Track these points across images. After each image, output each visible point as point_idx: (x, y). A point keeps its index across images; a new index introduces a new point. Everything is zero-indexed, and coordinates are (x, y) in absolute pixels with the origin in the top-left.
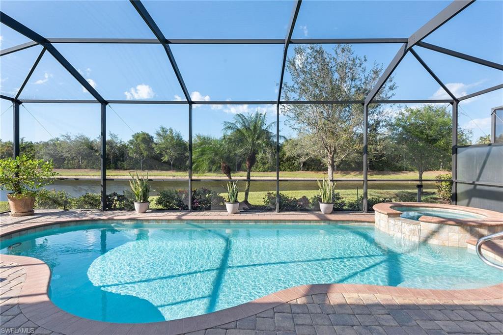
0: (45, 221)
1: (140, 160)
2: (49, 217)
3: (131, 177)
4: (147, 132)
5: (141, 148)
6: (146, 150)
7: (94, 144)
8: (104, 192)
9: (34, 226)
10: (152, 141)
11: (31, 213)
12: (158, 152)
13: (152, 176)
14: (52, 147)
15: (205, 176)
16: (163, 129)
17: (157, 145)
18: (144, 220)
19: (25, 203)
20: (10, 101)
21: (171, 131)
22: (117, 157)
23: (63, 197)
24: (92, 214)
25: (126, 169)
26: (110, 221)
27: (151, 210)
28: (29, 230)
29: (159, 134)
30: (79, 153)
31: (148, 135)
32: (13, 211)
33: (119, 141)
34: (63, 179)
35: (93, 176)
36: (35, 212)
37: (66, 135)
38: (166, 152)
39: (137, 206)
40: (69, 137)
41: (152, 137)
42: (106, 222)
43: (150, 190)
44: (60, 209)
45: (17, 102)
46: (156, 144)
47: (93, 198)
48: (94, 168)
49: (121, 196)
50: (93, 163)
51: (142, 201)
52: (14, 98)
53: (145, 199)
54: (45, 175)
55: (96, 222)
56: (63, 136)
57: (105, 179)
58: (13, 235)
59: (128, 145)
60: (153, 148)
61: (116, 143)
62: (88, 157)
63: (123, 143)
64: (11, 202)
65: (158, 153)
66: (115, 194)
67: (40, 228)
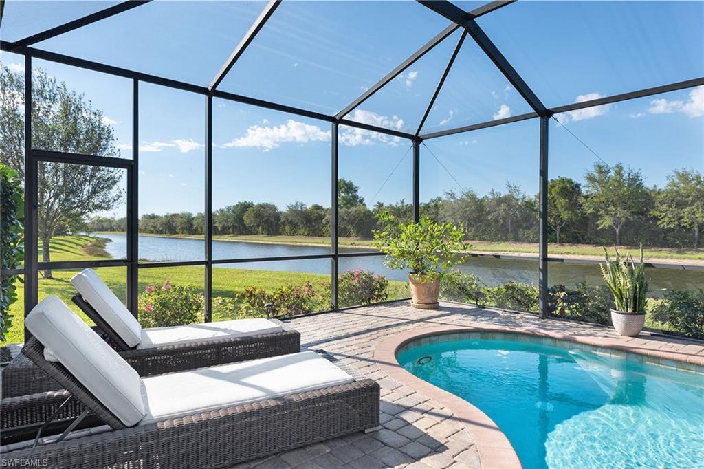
0: (457, 323)
1: (555, 227)
2: (460, 316)
3: (603, 258)
4: (568, 178)
5: (559, 206)
6: (566, 209)
7: (485, 204)
8: (544, 284)
9: (447, 331)
10: (579, 193)
11: (436, 306)
12: (589, 211)
13: (578, 254)
14: (433, 210)
15: (700, 258)
16: (600, 167)
17: (589, 199)
18: (647, 355)
19: (429, 291)
20: (410, 140)
21: (619, 170)
22: (517, 222)
23: (472, 284)
24: (527, 323)
25: (533, 242)
26: (566, 344)
27: (648, 333)
28: (441, 336)
29: (591, 179)
30: (465, 218)
31: (570, 182)
32: (415, 300)
33: (521, 195)
34: (476, 255)
35: (483, 251)
36: (441, 304)
37: (450, 192)
38: (606, 210)
39: (617, 318)
40: (454, 194)
41: (578, 186)
42: (558, 343)
43: (649, 287)
44: (471, 305)
45: (417, 140)
46: (586, 197)
47: (521, 291)
48: (485, 240)
49: (574, 293)
50: (484, 232)
51: (630, 311)
52: (415, 135)
53: (637, 307)
54: (456, 248)
55: (537, 339)
56: (447, 193)
57: (546, 259)
58: (422, 340)
59: (535, 202)
60: (581, 205)
61: (517, 200)
62: (476, 223)
63: (526, 200)
64: (412, 286)
65: (590, 214)
66: (562, 289)
67: (455, 335)
